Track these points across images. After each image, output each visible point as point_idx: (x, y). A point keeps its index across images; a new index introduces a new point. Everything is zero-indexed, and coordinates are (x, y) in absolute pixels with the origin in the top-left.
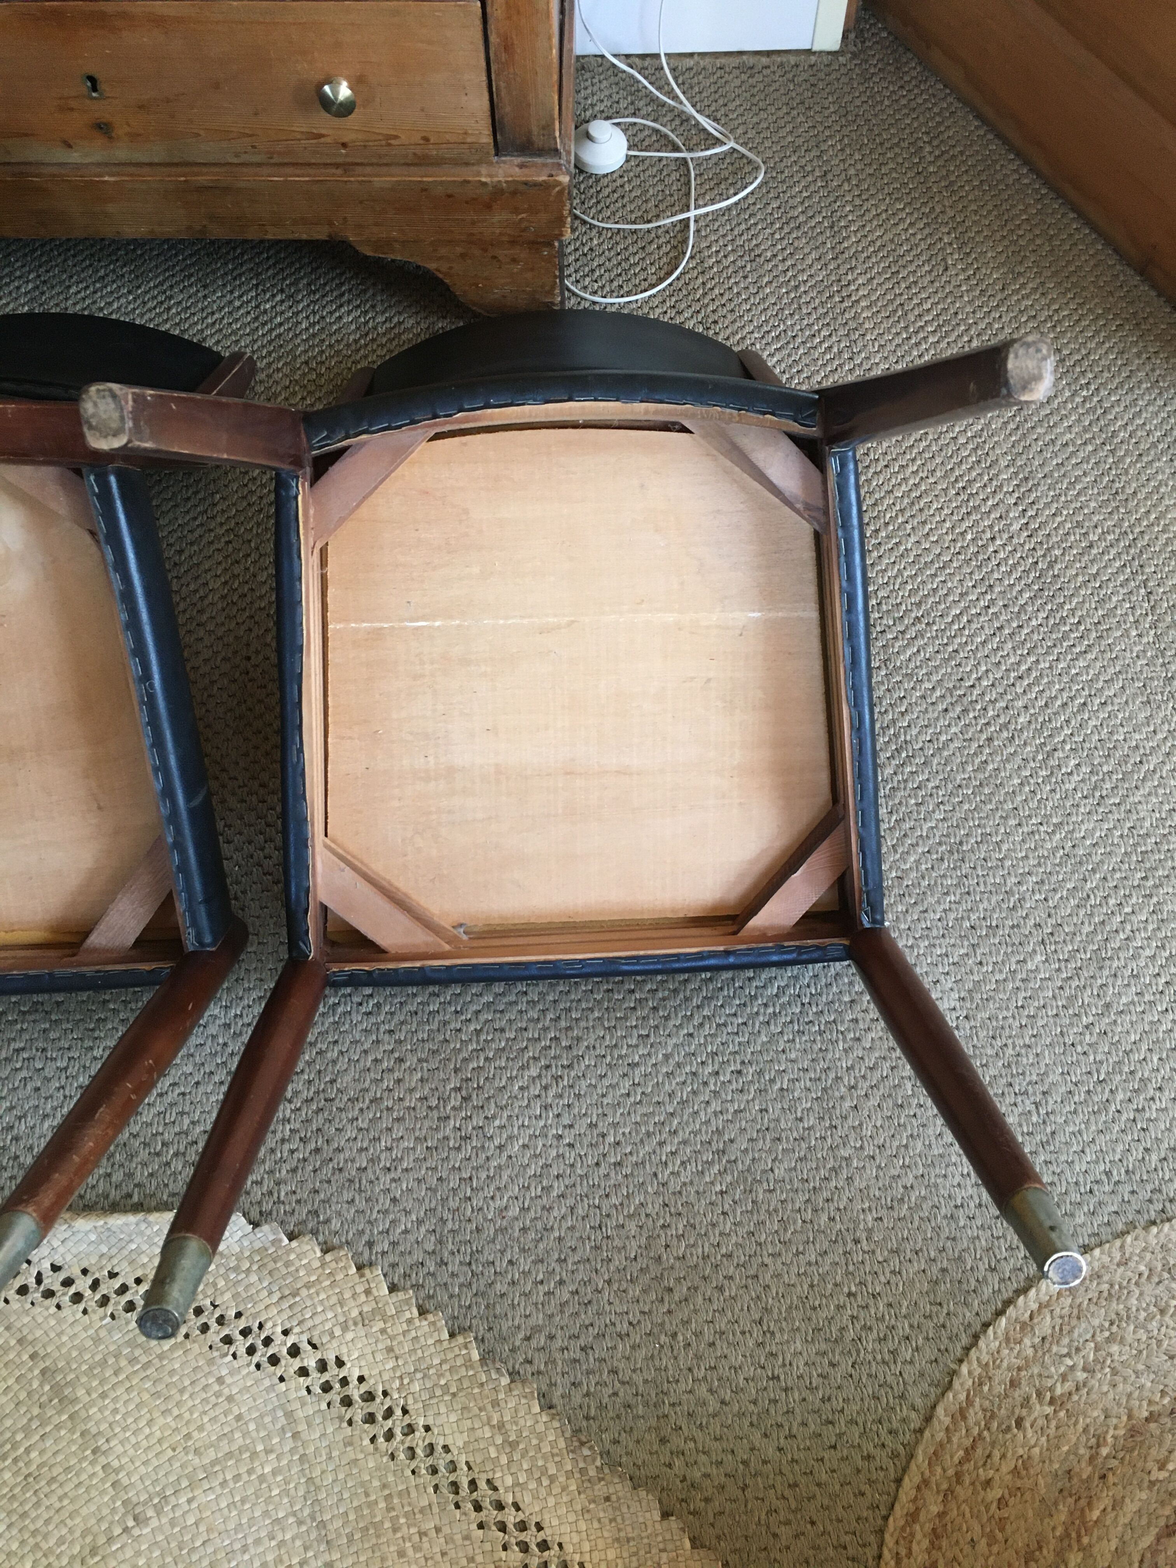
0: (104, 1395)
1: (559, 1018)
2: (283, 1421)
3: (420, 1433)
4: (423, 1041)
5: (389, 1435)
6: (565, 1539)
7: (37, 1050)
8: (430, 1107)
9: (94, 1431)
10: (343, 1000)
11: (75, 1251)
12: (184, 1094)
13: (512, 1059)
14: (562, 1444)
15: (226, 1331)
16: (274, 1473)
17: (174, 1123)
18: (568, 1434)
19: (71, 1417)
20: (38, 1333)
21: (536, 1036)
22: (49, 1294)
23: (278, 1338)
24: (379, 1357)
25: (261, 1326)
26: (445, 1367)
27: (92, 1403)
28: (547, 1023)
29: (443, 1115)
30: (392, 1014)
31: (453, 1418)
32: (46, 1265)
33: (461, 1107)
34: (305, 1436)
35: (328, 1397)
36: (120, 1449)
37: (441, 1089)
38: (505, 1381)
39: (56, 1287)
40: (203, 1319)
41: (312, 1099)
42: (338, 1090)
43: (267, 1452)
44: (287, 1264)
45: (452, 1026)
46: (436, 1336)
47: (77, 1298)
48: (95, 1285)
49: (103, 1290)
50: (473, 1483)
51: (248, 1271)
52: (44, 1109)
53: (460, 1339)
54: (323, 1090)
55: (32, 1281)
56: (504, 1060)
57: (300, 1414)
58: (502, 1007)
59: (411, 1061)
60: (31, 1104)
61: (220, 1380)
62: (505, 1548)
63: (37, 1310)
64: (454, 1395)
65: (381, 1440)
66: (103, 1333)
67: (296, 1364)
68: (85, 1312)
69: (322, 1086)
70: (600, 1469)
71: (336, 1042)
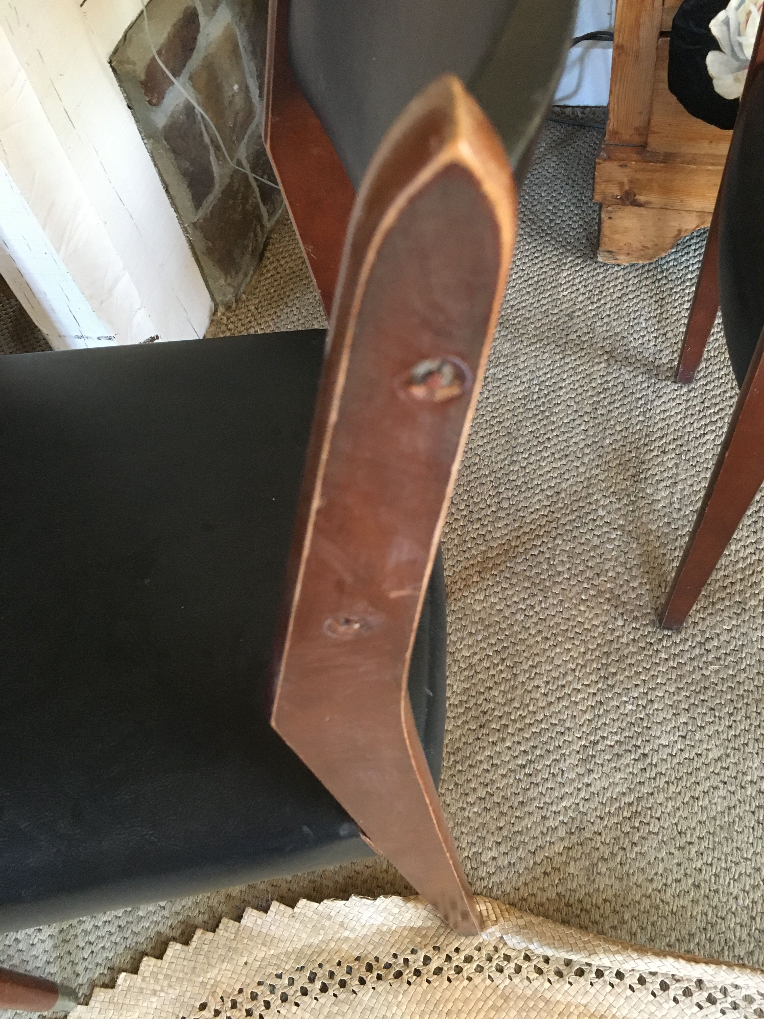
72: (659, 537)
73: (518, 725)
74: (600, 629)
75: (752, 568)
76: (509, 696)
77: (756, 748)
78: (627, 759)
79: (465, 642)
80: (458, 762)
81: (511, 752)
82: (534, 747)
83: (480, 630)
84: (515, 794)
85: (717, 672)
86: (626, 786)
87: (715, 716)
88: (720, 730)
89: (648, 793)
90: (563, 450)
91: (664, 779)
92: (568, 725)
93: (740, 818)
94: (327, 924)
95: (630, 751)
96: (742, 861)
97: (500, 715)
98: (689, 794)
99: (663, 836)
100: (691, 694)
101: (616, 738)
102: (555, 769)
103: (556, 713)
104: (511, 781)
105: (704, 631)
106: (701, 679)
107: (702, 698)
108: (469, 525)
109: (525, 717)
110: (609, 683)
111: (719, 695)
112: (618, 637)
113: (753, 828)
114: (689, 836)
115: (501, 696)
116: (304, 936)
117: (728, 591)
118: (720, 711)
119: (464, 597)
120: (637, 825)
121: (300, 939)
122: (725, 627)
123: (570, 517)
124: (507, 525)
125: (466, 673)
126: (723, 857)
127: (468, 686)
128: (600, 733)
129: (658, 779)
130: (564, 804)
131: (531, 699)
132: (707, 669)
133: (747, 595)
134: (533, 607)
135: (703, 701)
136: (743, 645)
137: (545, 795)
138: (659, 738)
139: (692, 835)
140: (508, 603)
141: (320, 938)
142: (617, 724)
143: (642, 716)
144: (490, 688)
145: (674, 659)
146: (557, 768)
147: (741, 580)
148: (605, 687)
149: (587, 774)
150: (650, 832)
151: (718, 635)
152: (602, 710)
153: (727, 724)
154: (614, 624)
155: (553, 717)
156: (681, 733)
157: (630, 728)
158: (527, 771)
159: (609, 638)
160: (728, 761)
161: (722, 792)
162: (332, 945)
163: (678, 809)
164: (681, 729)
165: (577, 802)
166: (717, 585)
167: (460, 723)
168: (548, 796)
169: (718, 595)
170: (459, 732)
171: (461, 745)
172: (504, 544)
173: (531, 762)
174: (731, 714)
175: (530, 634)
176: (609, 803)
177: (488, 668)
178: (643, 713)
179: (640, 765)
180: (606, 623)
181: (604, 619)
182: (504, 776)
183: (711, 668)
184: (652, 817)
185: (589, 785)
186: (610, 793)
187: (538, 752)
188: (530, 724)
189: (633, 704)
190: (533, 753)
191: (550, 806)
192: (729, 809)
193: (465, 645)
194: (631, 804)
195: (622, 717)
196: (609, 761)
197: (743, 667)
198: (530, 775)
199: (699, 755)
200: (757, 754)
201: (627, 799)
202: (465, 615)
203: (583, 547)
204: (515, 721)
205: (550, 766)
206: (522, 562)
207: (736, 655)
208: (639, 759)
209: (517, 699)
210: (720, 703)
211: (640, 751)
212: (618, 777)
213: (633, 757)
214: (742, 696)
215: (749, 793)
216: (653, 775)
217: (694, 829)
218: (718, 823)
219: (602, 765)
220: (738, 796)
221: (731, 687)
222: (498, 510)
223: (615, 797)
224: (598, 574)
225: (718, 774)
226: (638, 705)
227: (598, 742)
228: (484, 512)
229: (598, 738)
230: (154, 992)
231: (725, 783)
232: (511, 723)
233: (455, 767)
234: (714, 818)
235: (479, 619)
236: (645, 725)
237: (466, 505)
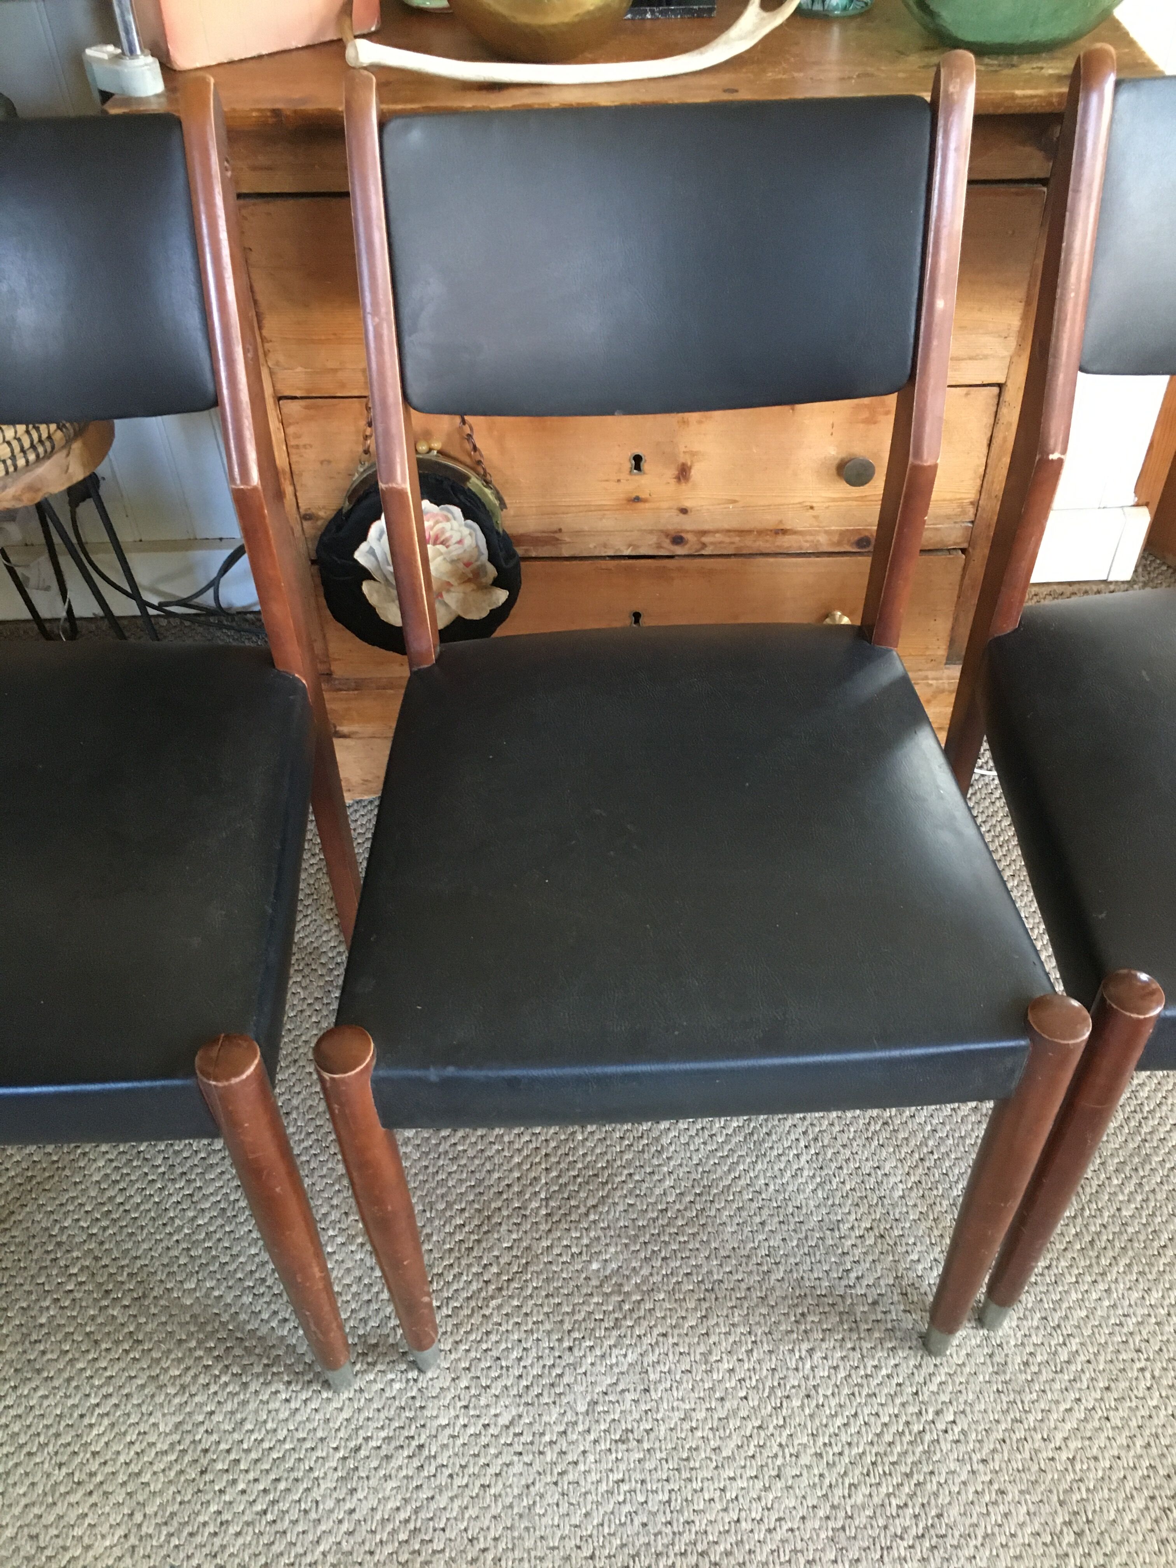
1: (1149, 1444)
4: (1019, 1471)
7: (636, 1482)
8: (1044, 1544)
10: (927, 1427)
12: (792, 1530)
13: (1115, 1491)
17: (789, 1561)
21: (1131, 1465)
28: (1139, 1451)
29: (1060, 1552)
30: (980, 1442)
33: (1076, 1543)
37: (1050, 1523)
41: (923, 1535)
42: (947, 1525)
45: (1045, 1455)
52: (656, 1547)
54: (932, 1525)
56: (1106, 1491)
58: (1089, 1434)
59: (1013, 1492)
60: (641, 1542)
69: (930, 1522)
71: (932, 1473)
72: (418, 1145)
73: (254, 1455)
74: (354, 1289)
75: (530, 1160)
76: (239, 1416)
77: (553, 1395)
78: (400, 1459)
79: (173, 1356)
80: (172, 1535)
81: (245, 1498)
82: (277, 1480)
83: (192, 1333)
84: (256, 1555)
85: (499, 1307)
86: (399, 1497)
87: (502, 1367)
88: (509, 1384)
89: (427, 1499)
90: (291, 1054)
91: (447, 1472)
92: (320, 1434)
93: (542, 1496)
95: (402, 1447)
96: (548, 1552)
97: (227, 1447)
98: (478, 1484)
99: (451, 1550)
100: (471, 1347)
101: (383, 1434)
102: (306, 1503)
103: (304, 1422)
104: (249, 1538)
105: (481, 1257)
106: (482, 1323)
107: (484, 1347)
108: (169, 1184)
109: (262, 1440)
110: (370, 1360)
111: (504, 1337)
112: (378, 1293)
113: (557, 1505)
114: (482, 1539)
115: (227, 1420)
117: (505, 1196)
118: (507, 1358)
119: (168, 1290)
120: (417, 1547)
122: (505, 1245)
123: (306, 1144)
124: (223, 1173)
125: (177, 1401)
126: (526, 1555)
127: (181, 1418)
128: (362, 1434)
129: (438, 1475)
130: (321, 1548)
131: (269, 1412)
132: (487, 1306)
133: (527, 1196)
134: (263, 1280)
135: (486, 1351)
136: (527, 1263)
137: (295, 1544)
138: (436, 1417)
139: (485, 1538)
140: (230, 1284)
142: (382, 1415)
143: (413, 1394)
144: (212, 1413)
145: (447, 1303)
146: (310, 1499)
147: (518, 1178)
148: (365, 1366)
149: (348, 1497)
150: (434, 1552)
151: (497, 1257)
152: (363, 1400)
153: (517, 1374)
154: (370, 1277)
155: (300, 1430)
156: (463, 1403)
157: (399, 1416)
158: (270, 1517)
159: (366, 1297)
160: (522, 1422)
161: (517, 1468)
163: (466, 1508)
164: (462, 1397)
165: (338, 1540)
166: (492, 1191)
167: (172, 1474)
168: (299, 1544)
169: (493, 1205)
170: (173, 1489)
171: (176, 1506)
172: (219, 1201)
173: (274, 1502)
174: (520, 1359)
175: (262, 1320)
176: (379, 1528)
177: (208, 1384)
178: (415, 1389)
179: (416, 1463)
180: (360, 1278)
181: (357, 1273)
182: (238, 1534)
183: (493, 1303)
184: (435, 1530)
185: (352, 1511)
186: (380, 1513)
187: (282, 1486)
188: (270, 1449)
189: (401, 1381)
190: (275, 1489)
191: (303, 1559)
192: (528, 1487)
193: (173, 1360)
194: (407, 1521)
195: (389, 1402)
196: (376, 1469)
197: (529, 1292)
198: (274, 1521)
199: (486, 1426)
200: (554, 1403)
201: (403, 1515)
202: (171, 1316)
203: (325, 1181)
204: (248, 1451)
205: (299, 1501)
206: (245, 1220)
207: (520, 1278)
208: (414, 1455)
209: (250, 1417)
210: (507, 1348)
211: (415, 1443)
212: (389, 1488)
213: (406, 1454)
214: (532, 1330)
215: (548, 1459)
216: (433, 1471)
217: (488, 1528)
218: (516, 1510)
219: (368, 1478)
220: (537, 1467)
221: (517, 1323)
222: (209, 1155)
223: (386, 1517)
224: (346, 1213)
225: (511, 1445)
226: (408, 1381)
227: (360, 1448)
228: (190, 1163)
229: (360, 1440)
231: (521, 1454)
232: (244, 1456)
233: (169, 1542)
234: (511, 1506)
235: (191, 1316)
236: (418, 1405)
237: (164, 1158)
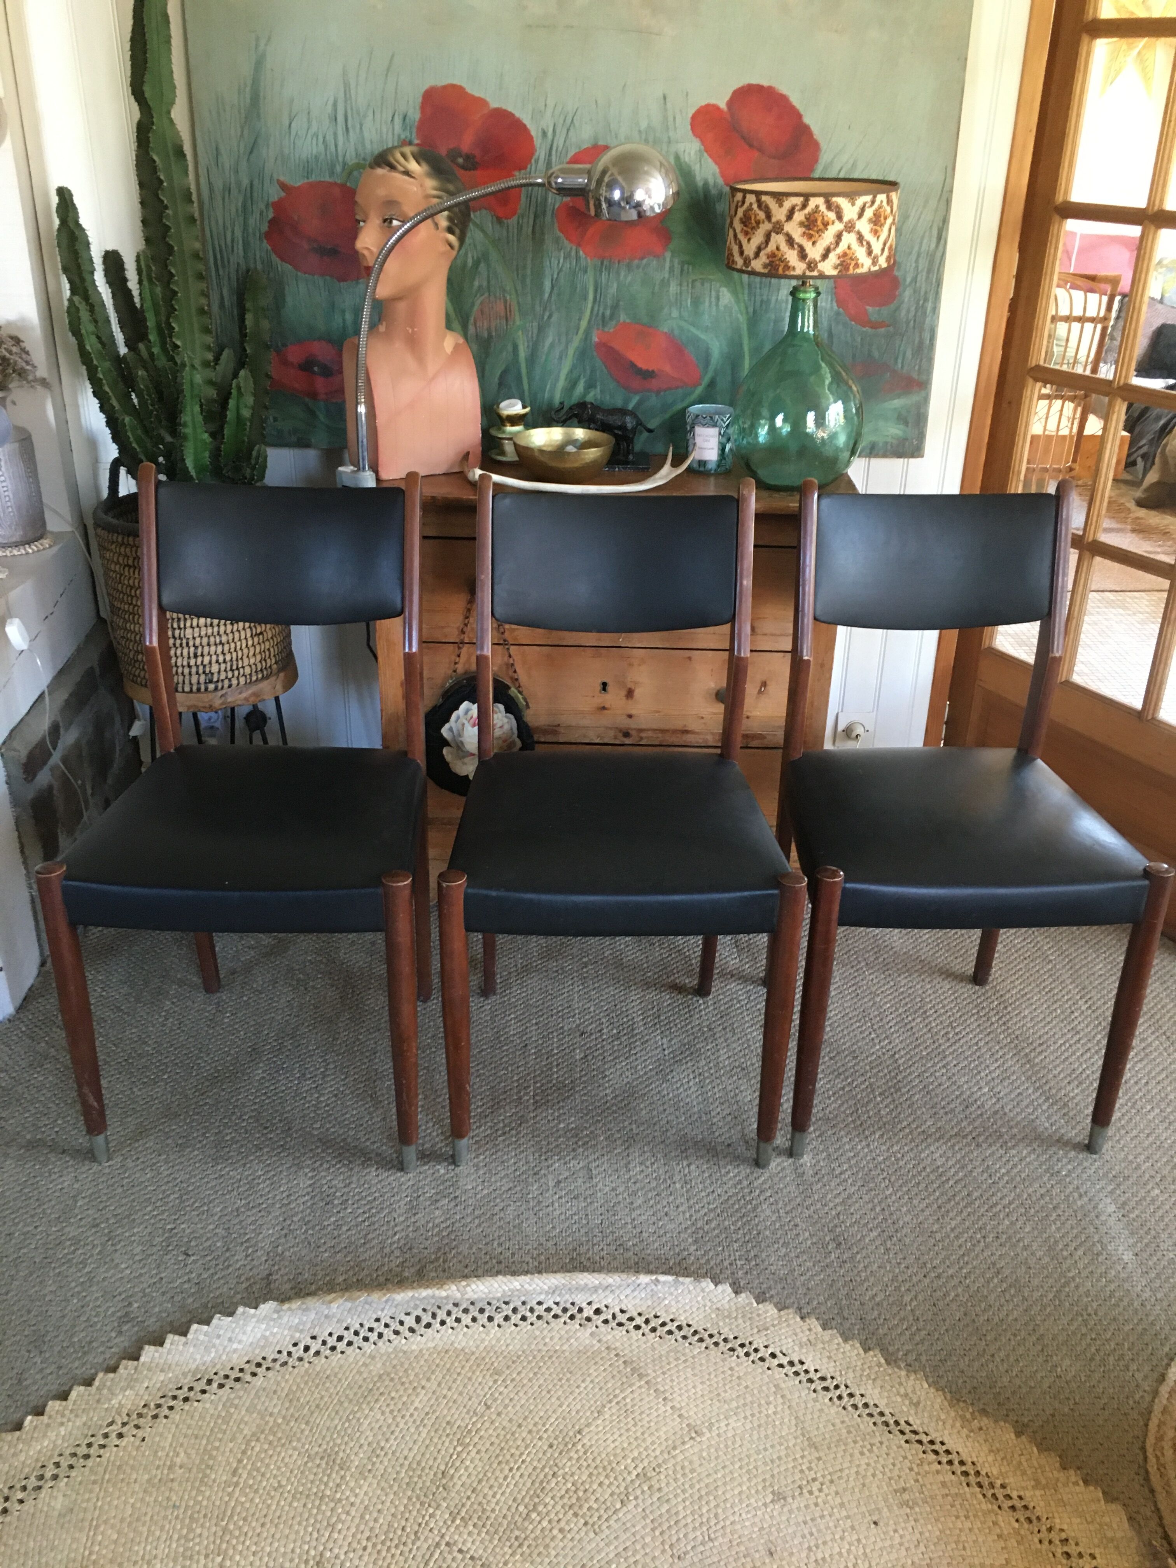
0: (664, 1373)
1: (884, 1209)
2: (773, 1389)
3: (858, 1397)
4: (806, 1217)
5: (840, 1397)
6: (960, 1450)
7: (583, 1215)
8: (818, 1248)
9: (662, 1389)
11: (633, 1302)
12: (672, 1237)
13: (861, 1227)
14: (946, 1404)
15: (729, 1345)
16: (775, 1413)
18: (948, 1397)
19: (647, 1382)
20: (618, 1344)
21: (873, 1217)
22: (620, 1324)
23: (762, 1349)
24: (825, 1360)
25: (750, 1343)
26: (866, 1366)
27: (658, 1376)
28: (878, 1212)
29: (827, 1251)
30: (785, 1205)
31: (877, 1391)
32: (617, 1310)
33: (836, 1248)
34: (789, 1397)
35: (799, 1378)
36: (679, 1399)
38: (903, 1373)
39: (624, 1321)
40: (714, 1340)
43: (768, 1403)
44: (759, 1315)
46: (856, 1352)
47: (638, 1327)
48: (647, 1322)
49: (653, 1324)
50: (897, 1423)
51: (736, 1318)
53: (871, 1353)
55: (610, 1317)
57: (783, 1385)
61: (731, 1369)
62: (924, 1452)
63: (614, 1332)
64: (874, 1380)
65: (835, 1400)
66: (656, 1345)
67: (776, 1362)
68: (643, 1335)
70: (972, 1414)
94: (217, 1342)
105: (493, 1119)
107: (494, 1158)
110: (426, 1160)
111: (506, 1154)
112: (430, 1132)
116: (198, 1357)
118: (508, 1162)
119: (303, 1127)
120: (453, 1238)
121: (195, 1360)
124: (335, 1078)
125: (310, 1174)
126: (516, 1243)
127: (313, 1182)
128: (421, 1191)
129: (466, 1209)
130: (397, 1237)
131: (366, 1180)
132: (497, 1140)
134: (361, 1125)
137: (381, 1235)
138: (465, 1185)
140: (341, 1126)
141: (213, 1355)
142: (433, 1183)
144: (331, 1180)
145: (472, 1138)
146: (390, 1217)
148: (423, 1163)
149: (413, 1216)
150: (463, 1240)
152: (421, 1177)
162: (224, 1357)
171: (311, 1218)
172: (333, 1090)
173: (369, 1217)
174: (515, 1164)
175: (361, 1142)
176: (431, 1230)
177: (329, 1168)
178: (453, 1173)
179: (453, 1204)
182: (348, 1230)
184: (464, 1231)
199: (495, 1190)
204: (353, 1196)
205: (384, 1217)
208: (452, 1200)
209: (354, 1182)
211: (452, 1195)
212: (437, 1213)
213: (447, 1199)
215: (531, 1205)
230: (62, 1424)
